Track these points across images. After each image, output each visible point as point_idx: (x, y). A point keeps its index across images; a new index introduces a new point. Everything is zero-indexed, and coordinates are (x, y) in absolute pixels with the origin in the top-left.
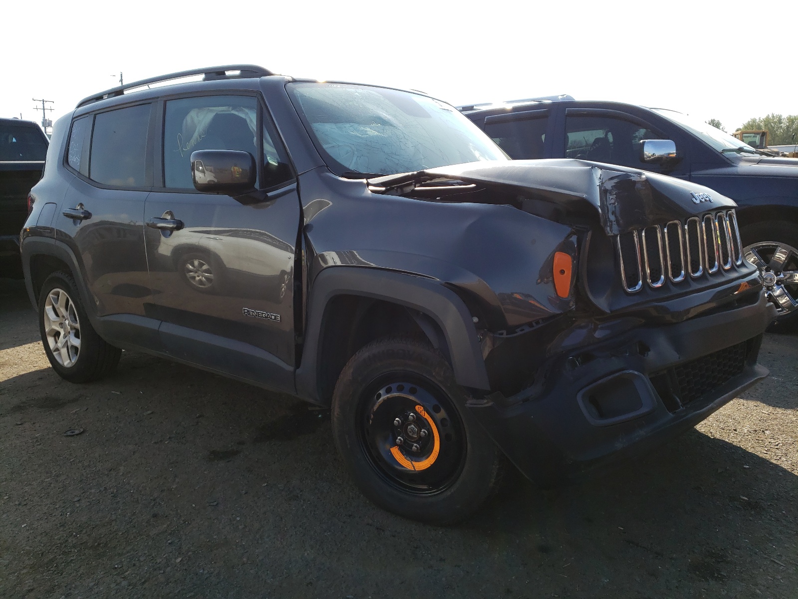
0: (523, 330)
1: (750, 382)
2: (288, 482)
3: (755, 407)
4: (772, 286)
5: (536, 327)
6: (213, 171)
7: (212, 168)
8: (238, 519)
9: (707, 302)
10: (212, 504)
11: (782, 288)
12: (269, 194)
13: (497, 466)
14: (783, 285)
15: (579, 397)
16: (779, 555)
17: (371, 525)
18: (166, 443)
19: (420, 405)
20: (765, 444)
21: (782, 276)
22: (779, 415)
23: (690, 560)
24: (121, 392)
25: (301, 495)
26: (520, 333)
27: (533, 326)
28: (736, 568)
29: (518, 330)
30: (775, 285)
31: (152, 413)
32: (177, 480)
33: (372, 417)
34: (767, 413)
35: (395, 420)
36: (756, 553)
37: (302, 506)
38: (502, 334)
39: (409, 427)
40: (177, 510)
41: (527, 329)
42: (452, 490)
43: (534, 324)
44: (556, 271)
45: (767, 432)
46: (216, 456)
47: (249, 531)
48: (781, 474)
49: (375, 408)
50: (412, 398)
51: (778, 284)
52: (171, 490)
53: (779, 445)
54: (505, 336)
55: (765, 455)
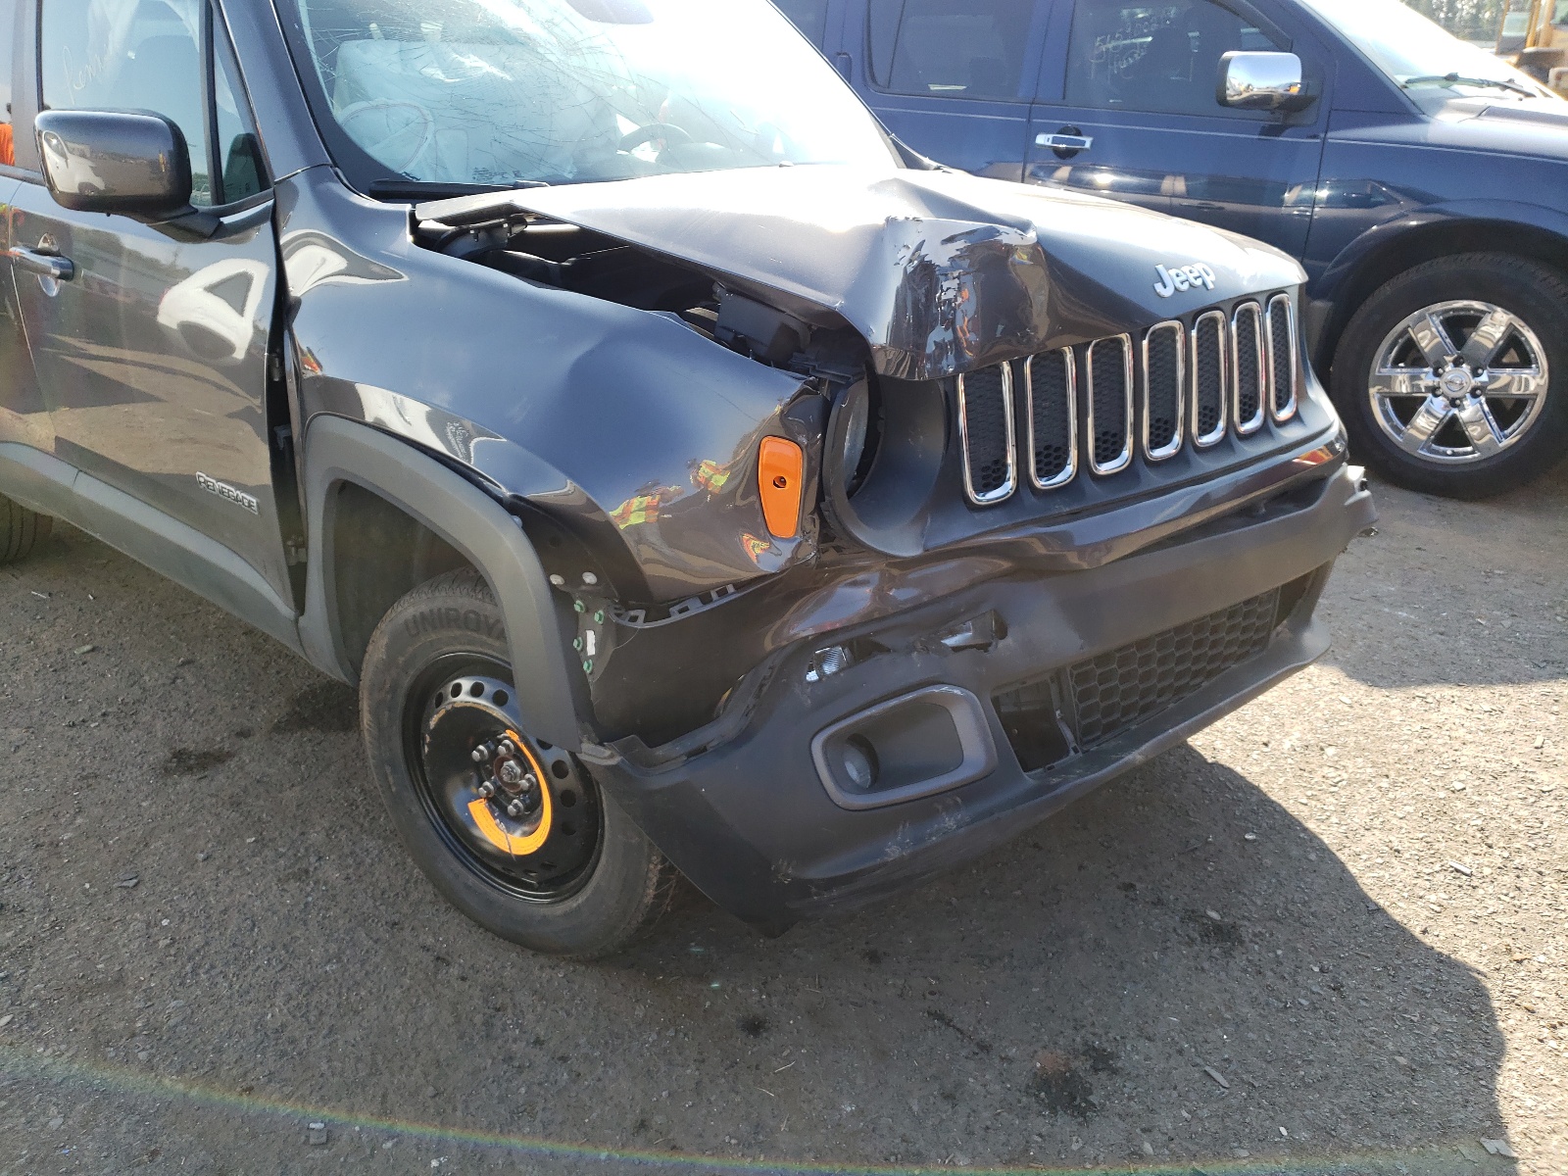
0: (686, 609)
1: (1268, 678)
2: (303, 834)
3: (1332, 686)
4: (1460, 399)
5: (718, 602)
6: (88, 155)
7: (86, 149)
8: (165, 922)
9: (1181, 517)
10: (125, 884)
11: (1481, 404)
12: (226, 220)
13: (659, 867)
14: (1483, 399)
15: (817, 747)
16: (1226, 1060)
17: (428, 950)
18: (92, 726)
19: (512, 730)
20: (1313, 782)
21: (1484, 378)
22: (1371, 709)
23: (1038, 1065)
24: (50, 595)
25: (316, 868)
26: (676, 617)
27: (711, 600)
28: (1125, 1086)
29: (674, 610)
30: (1468, 395)
31: (93, 650)
32: (79, 821)
33: (428, 740)
34: (1349, 702)
35: (475, 748)
36: (1180, 1052)
37: (308, 895)
38: (634, 619)
39: (505, 764)
40: (49, 896)
41: (696, 608)
42: (580, 901)
43: (714, 595)
44: (765, 479)
45: (1330, 751)
46: (185, 762)
47: (175, 955)
48: (1313, 857)
49: (433, 723)
50: (497, 712)
51: (1474, 394)
52: (57, 845)
53: (1340, 784)
54: (640, 625)
55: (1302, 807)
